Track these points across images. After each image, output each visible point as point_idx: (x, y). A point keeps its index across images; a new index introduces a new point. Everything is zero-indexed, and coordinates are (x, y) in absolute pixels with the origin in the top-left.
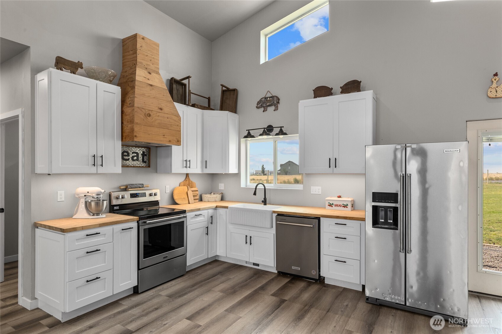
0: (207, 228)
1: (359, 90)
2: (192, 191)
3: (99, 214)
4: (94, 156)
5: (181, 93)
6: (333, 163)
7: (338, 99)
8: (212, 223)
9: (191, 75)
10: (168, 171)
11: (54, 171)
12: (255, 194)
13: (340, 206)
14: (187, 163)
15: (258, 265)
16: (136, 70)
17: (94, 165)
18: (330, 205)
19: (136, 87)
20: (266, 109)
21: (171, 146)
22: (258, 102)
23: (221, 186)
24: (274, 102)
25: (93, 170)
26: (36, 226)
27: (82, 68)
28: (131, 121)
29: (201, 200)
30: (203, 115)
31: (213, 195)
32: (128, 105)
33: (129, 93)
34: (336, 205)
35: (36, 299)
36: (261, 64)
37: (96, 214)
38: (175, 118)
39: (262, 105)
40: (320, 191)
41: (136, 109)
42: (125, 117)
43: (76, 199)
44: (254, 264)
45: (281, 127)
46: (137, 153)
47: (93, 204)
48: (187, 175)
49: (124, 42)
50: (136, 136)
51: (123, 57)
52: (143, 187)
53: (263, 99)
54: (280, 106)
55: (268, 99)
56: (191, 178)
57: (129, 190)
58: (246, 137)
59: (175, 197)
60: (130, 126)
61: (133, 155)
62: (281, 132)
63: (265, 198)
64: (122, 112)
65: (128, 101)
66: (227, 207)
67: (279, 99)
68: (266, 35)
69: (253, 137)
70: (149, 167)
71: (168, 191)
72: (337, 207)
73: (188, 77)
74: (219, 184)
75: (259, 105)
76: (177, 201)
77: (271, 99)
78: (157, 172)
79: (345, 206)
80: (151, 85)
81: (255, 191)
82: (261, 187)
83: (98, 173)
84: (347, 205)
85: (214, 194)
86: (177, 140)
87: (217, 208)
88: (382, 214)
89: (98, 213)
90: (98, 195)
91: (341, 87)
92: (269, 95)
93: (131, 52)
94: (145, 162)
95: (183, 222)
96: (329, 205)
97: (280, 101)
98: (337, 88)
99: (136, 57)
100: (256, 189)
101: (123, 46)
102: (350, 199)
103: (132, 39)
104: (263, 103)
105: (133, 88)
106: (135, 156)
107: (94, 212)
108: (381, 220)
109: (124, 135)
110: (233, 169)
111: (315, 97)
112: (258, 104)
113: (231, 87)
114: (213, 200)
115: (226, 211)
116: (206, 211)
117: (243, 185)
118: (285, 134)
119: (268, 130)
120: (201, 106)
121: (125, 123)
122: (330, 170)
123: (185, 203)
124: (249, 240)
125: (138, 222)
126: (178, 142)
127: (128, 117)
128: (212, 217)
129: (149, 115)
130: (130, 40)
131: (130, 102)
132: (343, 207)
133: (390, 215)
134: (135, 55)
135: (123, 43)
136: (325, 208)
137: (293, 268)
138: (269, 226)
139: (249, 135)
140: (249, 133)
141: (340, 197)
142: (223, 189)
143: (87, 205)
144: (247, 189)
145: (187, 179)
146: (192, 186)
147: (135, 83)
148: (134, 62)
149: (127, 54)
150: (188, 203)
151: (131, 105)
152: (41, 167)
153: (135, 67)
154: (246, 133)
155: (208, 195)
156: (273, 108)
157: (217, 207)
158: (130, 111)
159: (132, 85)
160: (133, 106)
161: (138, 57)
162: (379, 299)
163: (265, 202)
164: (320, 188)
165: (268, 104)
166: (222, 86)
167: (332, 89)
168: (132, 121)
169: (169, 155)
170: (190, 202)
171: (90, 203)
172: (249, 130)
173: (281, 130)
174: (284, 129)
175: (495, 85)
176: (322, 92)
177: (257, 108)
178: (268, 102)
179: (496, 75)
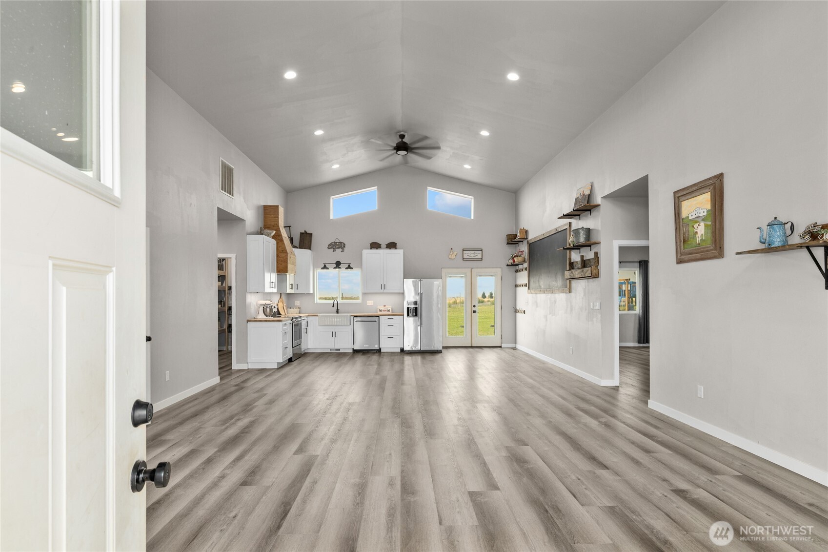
0: (306, 328)
1: (396, 249)
2: (285, 306)
6: (383, 287)
7: (384, 251)
8: (308, 326)
12: (333, 306)
13: (386, 311)
14: (291, 286)
15: (339, 350)
18: (380, 311)
19: (284, 240)
20: (335, 250)
23: (297, 303)
24: (341, 246)
26: (248, 321)
31: (294, 310)
32: (282, 251)
33: (280, 243)
34: (384, 311)
35: (248, 363)
36: (331, 219)
37: (269, 316)
40: (373, 303)
41: (288, 255)
42: (279, 258)
43: (257, 307)
44: (336, 350)
45: (348, 264)
47: (268, 309)
48: (281, 293)
49: (267, 208)
53: (333, 243)
54: (346, 249)
55: (337, 243)
56: (283, 297)
58: (322, 268)
59: (280, 310)
60: (283, 264)
62: (349, 267)
63: (338, 310)
64: (277, 255)
65: (281, 248)
66: (317, 316)
68: (333, 198)
69: (328, 268)
77: (339, 243)
79: (389, 311)
82: (336, 302)
85: (296, 309)
91: (386, 245)
92: (337, 241)
93: (274, 216)
97: (346, 246)
98: (384, 245)
100: (334, 303)
101: (266, 210)
102: (391, 307)
103: (274, 207)
104: (333, 246)
107: (268, 314)
108: (410, 313)
110: (311, 292)
111: (371, 249)
112: (329, 246)
113: (308, 232)
115: (317, 318)
116: (305, 318)
117: (315, 302)
118: (352, 268)
119: (338, 265)
121: (279, 262)
122: (382, 291)
124: (334, 335)
125: (291, 320)
127: (281, 258)
128: (308, 322)
129: (291, 257)
130: (272, 207)
133: (414, 310)
134: (277, 219)
135: (264, 208)
137: (364, 346)
138: (349, 324)
139: (325, 267)
140: (325, 266)
141: (385, 306)
142: (299, 305)
143: (264, 310)
145: (281, 297)
146: (284, 302)
148: (276, 223)
149: (269, 216)
153: (278, 227)
154: (323, 266)
155: (291, 310)
156: (341, 250)
157: (308, 316)
158: (283, 255)
159: (280, 238)
160: (286, 252)
161: (280, 221)
162: (410, 350)
163: (337, 312)
164: (373, 301)
167: (381, 245)
168: (286, 262)
172: (325, 264)
173: (349, 266)
174: (351, 266)
175: (451, 254)
176: (375, 246)
177: (328, 248)
178: (337, 246)
179: (452, 249)
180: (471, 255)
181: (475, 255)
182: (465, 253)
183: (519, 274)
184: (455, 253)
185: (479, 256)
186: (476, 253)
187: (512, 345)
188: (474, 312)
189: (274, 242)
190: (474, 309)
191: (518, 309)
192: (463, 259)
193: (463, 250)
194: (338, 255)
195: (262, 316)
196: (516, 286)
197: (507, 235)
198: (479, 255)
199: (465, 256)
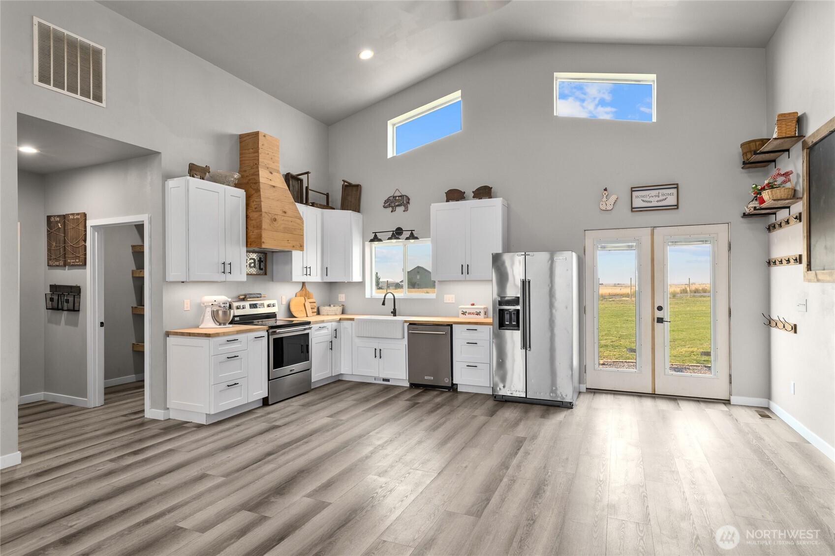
0: (331, 342)
1: (490, 197)
2: (310, 303)
3: (226, 323)
4: (224, 263)
5: (297, 190)
6: (466, 270)
7: (471, 205)
8: (336, 337)
9: (310, 171)
10: (287, 279)
11: (191, 279)
12: (384, 304)
13: (473, 314)
14: (307, 270)
15: (388, 380)
16: (258, 171)
17: (224, 272)
18: (464, 313)
19: (261, 190)
20: (394, 209)
21: (291, 251)
22: (385, 201)
23: (342, 297)
24: (403, 202)
25: (222, 277)
26: (168, 334)
27: (209, 172)
28: (257, 227)
29: (318, 313)
30: (322, 214)
31: (332, 308)
32: (254, 209)
33: (253, 196)
34: (469, 313)
35: (168, 409)
36: (388, 157)
37: (224, 323)
38: (298, 221)
39: (389, 204)
40: (454, 299)
41: (264, 214)
42: (250, 222)
43: (201, 308)
44: (384, 380)
45: (412, 231)
46: (254, 259)
47: (220, 313)
48: (304, 283)
49: (243, 139)
50: (263, 242)
51: (241, 154)
52: (261, 297)
53: (392, 198)
54: (410, 206)
55: (397, 198)
56: (309, 288)
57: (248, 299)
58: (372, 241)
59: (293, 309)
60: (256, 231)
61: (250, 261)
62: (412, 237)
63: (395, 309)
64: (247, 217)
65: (253, 205)
66: (352, 319)
67: (409, 199)
68: (394, 125)
69: (380, 240)
70: (266, 274)
71: (285, 302)
72: (470, 315)
73: (307, 173)
74: (339, 295)
75: (386, 204)
76: (295, 314)
77: (400, 198)
78: (273, 281)
79: (478, 314)
80: (274, 187)
81: (384, 301)
82: (389, 296)
83: (227, 280)
84: (480, 312)
85: (334, 306)
86: (299, 245)
87: (341, 321)
88: (507, 317)
89: (224, 322)
90: (224, 304)
91: (473, 192)
92: (398, 194)
93: (251, 150)
94: (262, 269)
95: (308, 334)
96: (462, 314)
97: (410, 202)
98: (469, 193)
99: (258, 156)
100: (385, 298)
101: (241, 142)
102: (483, 307)
103: (254, 136)
104: (391, 202)
105: (258, 190)
106: (252, 263)
107: (221, 321)
108: (507, 323)
109: (249, 240)
110: (357, 277)
111: (447, 201)
112: (386, 202)
113: (353, 182)
114: (333, 314)
115: (352, 324)
116: (330, 324)
117: (368, 295)
118: (417, 238)
119: (397, 233)
120: (320, 205)
121: (250, 228)
122: (462, 277)
123: (302, 316)
124: (378, 354)
125: (267, 331)
126: (301, 247)
127: (253, 222)
128: (336, 330)
129: (275, 220)
130: (250, 137)
131: (255, 206)
132: (476, 314)
133: (514, 317)
134: (256, 154)
135: (240, 138)
136: (458, 317)
137: (426, 378)
138: (400, 336)
139: (376, 239)
140: (376, 236)
141: (473, 305)
142: (344, 300)
143: (215, 315)
144: (372, 299)
145: (303, 289)
146: (309, 297)
147: (259, 186)
148: (256, 162)
149: (247, 151)
150: (306, 316)
151: (256, 210)
152: (172, 276)
153: (258, 168)
154: (372, 237)
155: (327, 308)
156: (402, 208)
157: (340, 319)
158: (256, 216)
159: (255, 188)
160: (261, 211)
161: (260, 157)
162: (505, 396)
163: (394, 313)
164: (454, 296)
165: (396, 204)
166: (344, 181)
167: (464, 193)
168: (259, 227)
169: (289, 261)
170: (308, 316)
171: (217, 311)
172: (375, 233)
173: (412, 234)
174: (415, 233)
175: (605, 199)
176: (455, 195)
177: (384, 207)
178: (397, 202)
179: (606, 190)
180: (651, 199)
181: (661, 198)
182: (637, 197)
183: (777, 234)
184: (613, 198)
185: (672, 200)
186: (663, 195)
187: (760, 402)
188: (660, 320)
189: (241, 193)
190: (659, 314)
191: (774, 317)
192: (632, 208)
193: (633, 190)
194: (399, 217)
195: (209, 325)
196: (770, 263)
197: (742, 145)
198: (669, 197)
199: (638, 203)
